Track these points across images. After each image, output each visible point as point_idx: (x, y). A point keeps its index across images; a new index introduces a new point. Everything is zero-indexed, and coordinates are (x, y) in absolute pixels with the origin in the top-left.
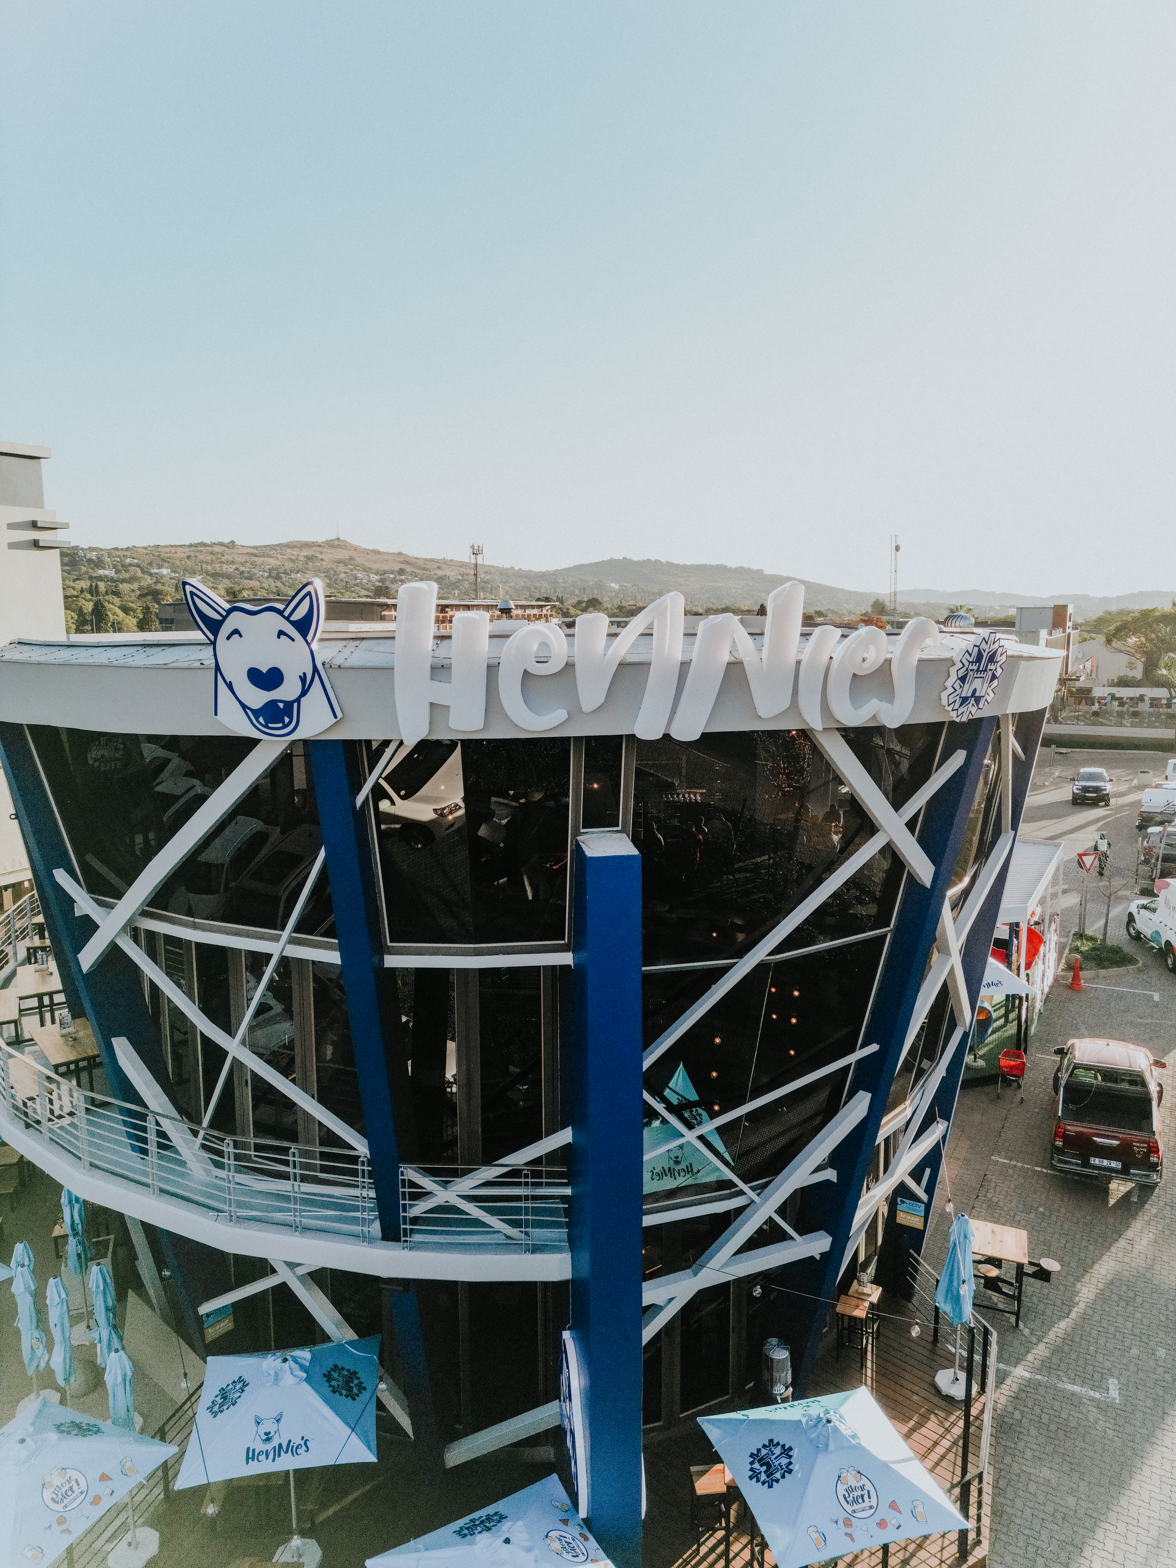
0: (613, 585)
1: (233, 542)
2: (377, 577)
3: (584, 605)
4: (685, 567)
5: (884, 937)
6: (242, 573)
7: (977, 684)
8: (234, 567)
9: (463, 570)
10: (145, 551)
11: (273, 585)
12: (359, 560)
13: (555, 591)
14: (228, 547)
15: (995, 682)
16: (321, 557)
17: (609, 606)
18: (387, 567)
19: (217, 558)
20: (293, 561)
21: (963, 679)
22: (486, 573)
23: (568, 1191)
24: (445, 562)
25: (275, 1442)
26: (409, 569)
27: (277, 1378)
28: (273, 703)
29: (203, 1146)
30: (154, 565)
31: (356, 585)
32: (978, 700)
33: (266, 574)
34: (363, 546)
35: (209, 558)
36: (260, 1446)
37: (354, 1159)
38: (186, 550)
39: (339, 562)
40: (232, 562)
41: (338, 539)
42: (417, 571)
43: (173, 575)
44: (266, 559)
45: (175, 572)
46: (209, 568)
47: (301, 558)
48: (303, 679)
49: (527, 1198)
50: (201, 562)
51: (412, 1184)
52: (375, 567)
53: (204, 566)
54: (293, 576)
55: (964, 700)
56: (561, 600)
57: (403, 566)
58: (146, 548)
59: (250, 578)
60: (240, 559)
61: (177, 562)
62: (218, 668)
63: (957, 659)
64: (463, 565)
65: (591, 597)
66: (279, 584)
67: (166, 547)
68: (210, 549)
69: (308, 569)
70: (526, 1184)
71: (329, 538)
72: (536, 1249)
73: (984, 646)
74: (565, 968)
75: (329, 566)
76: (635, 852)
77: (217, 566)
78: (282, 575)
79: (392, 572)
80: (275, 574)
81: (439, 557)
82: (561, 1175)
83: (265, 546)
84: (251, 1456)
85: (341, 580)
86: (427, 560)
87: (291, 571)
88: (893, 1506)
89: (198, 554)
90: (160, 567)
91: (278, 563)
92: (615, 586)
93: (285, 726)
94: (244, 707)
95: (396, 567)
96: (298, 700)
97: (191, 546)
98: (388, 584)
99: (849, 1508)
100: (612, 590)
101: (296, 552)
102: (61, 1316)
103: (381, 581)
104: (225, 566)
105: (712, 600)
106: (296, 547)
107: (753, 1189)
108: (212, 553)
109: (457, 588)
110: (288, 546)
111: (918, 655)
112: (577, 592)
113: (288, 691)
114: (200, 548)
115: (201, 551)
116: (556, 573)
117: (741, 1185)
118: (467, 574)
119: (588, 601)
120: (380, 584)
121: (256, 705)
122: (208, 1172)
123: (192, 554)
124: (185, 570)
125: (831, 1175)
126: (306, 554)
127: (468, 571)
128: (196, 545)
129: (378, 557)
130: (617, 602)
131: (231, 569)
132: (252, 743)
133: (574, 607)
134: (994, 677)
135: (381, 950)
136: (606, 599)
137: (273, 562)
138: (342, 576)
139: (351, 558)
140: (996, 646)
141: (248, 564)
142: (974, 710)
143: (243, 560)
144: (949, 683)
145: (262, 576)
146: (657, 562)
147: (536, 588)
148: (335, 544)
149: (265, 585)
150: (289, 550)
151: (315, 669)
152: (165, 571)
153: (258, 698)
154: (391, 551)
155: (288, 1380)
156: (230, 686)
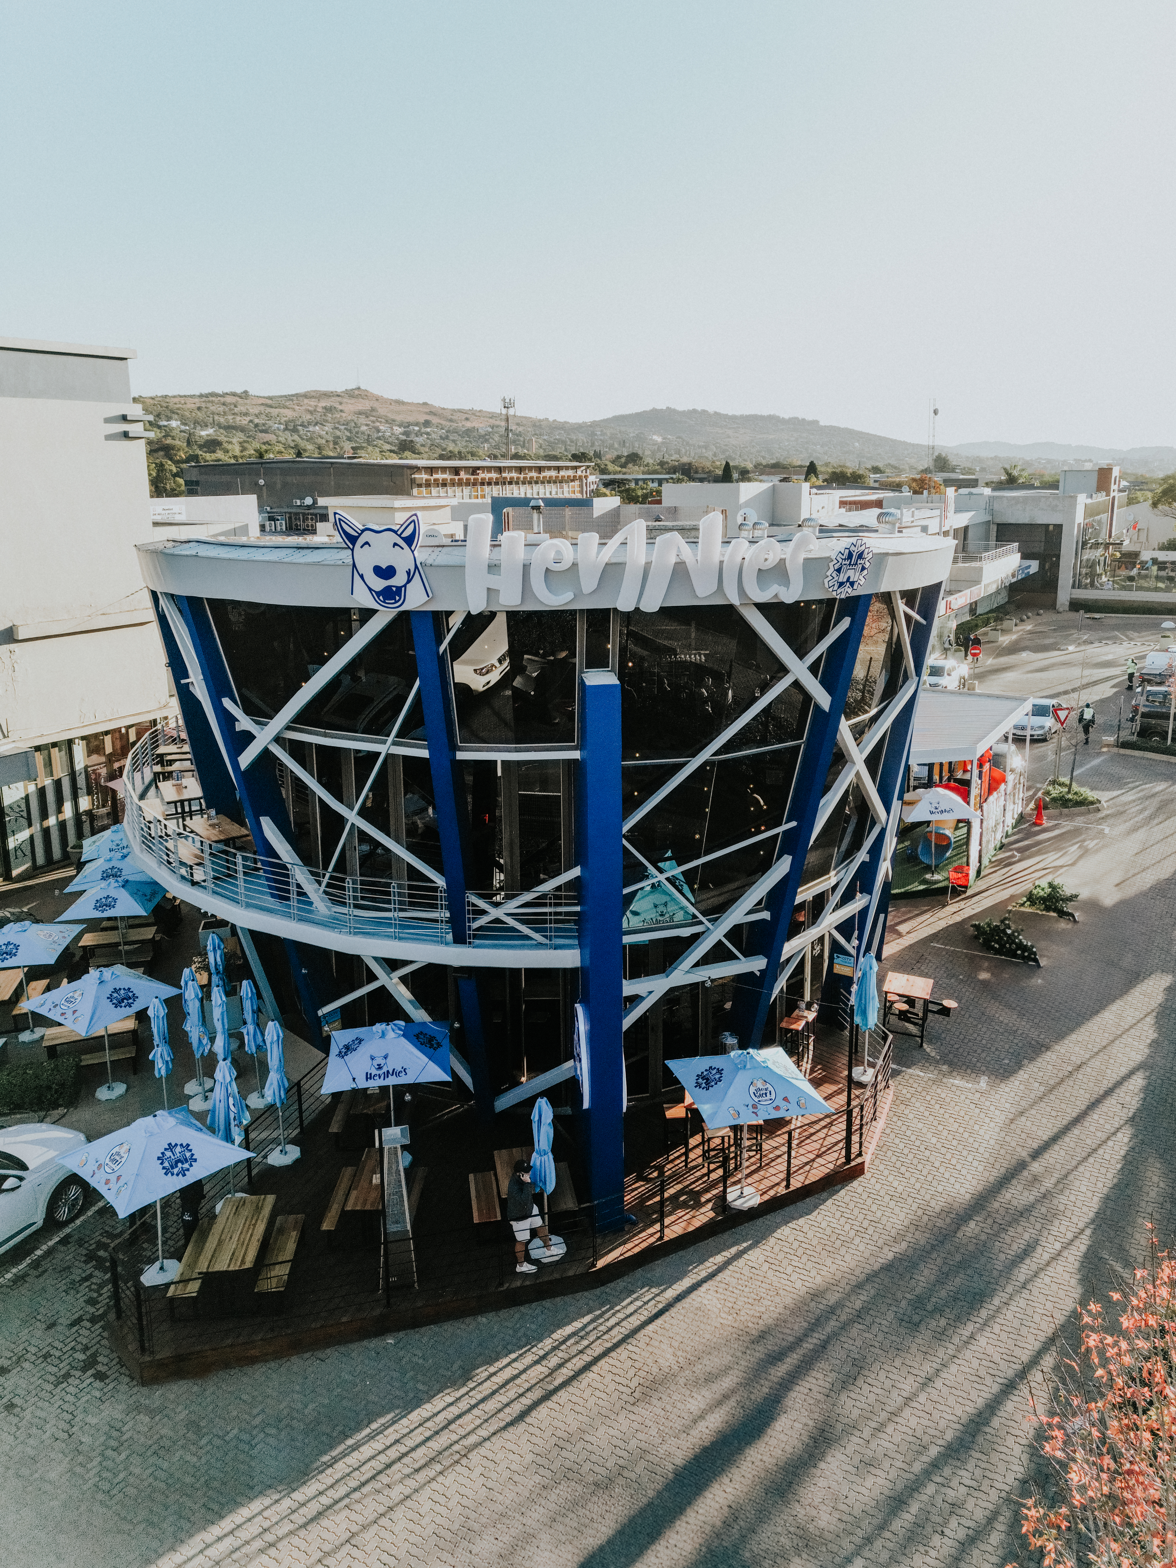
0: (655, 437)
1: (246, 392)
2: (401, 430)
3: (623, 460)
4: (734, 418)
5: (799, 746)
6: (257, 425)
7: (851, 573)
8: (248, 419)
9: (493, 422)
10: (152, 402)
11: (290, 439)
12: (382, 411)
13: (593, 445)
14: (240, 397)
15: (865, 572)
16: (340, 407)
17: (651, 461)
18: (411, 419)
19: (230, 410)
20: (311, 413)
21: (839, 570)
22: (518, 424)
23: (578, 909)
24: (473, 413)
25: (385, 1069)
26: (435, 420)
27: (383, 1035)
28: (389, 588)
29: (325, 892)
30: (163, 417)
31: (379, 438)
32: (852, 584)
33: (282, 427)
34: (385, 396)
35: (221, 409)
36: (374, 1072)
37: (435, 889)
38: (197, 400)
39: (360, 413)
40: (246, 414)
41: (359, 388)
42: (444, 423)
43: (183, 427)
44: (282, 411)
45: (185, 424)
46: (222, 420)
47: (320, 410)
48: (408, 573)
49: (550, 913)
50: (213, 413)
51: (474, 905)
52: (399, 418)
53: (216, 417)
54: (311, 428)
55: (841, 584)
56: (598, 455)
57: (428, 418)
58: (153, 398)
59: (265, 431)
60: (256, 410)
61: (187, 414)
62: (354, 565)
63: (834, 557)
64: (492, 416)
65: (631, 451)
66: (296, 437)
67: (174, 397)
68: (222, 399)
69: (327, 421)
70: (550, 904)
71: (350, 387)
72: (556, 947)
73: (853, 548)
74: (575, 761)
75: (349, 418)
76: (618, 682)
77: (230, 417)
78: (300, 428)
79: (417, 424)
80: (292, 427)
81: (467, 407)
82: (573, 898)
83: (281, 397)
84: (369, 1077)
85: (363, 433)
86: (454, 410)
87: (309, 423)
88: (785, 1099)
89: (209, 405)
90: (169, 419)
91: (295, 414)
92: (658, 439)
93: (396, 602)
94: (370, 589)
95: (422, 419)
96: (405, 586)
97: (201, 396)
98: (412, 437)
99: (756, 1099)
100: (655, 443)
101: (313, 403)
102: (222, 1013)
103: (405, 433)
104: (238, 418)
105: (763, 454)
106: (313, 397)
107: (709, 921)
108: (224, 404)
109: (487, 441)
110: (306, 396)
111: (803, 556)
112: (616, 446)
113: (398, 580)
114: (211, 399)
115: (212, 402)
116: (594, 424)
117: (701, 917)
118: (497, 426)
119: (628, 456)
120: (404, 438)
121: (378, 589)
122: (329, 908)
123: (203, 405)
124: (196, 422)
125: (766, 915)
126: (324, 405)
127: (498, 423)
128: (207, 396)
129: (402, 408)
130: (659, 456)
131: (244, 421)
132: (373, 612)
133: (613, 462)
134: (863, 569)
135: (454, 748)
136: (647, 453)
137: (289, 414)
138: (364, 428)
139: (373, 409)
140: (863, 548)
141: (263, 416)
142: (850, 590)
143: (257, 412)
144: (829, 573)
145: (278, 429)
146: (704, 412)
147: (572, 441)
148: (356, 394)
149: (282, 439)
150: (306, 401)
151: (416, 567)
152: (174, 424)
153: (379, 584)
154: (415, 402)
155: (391, 1035)
156: (362, 577)
